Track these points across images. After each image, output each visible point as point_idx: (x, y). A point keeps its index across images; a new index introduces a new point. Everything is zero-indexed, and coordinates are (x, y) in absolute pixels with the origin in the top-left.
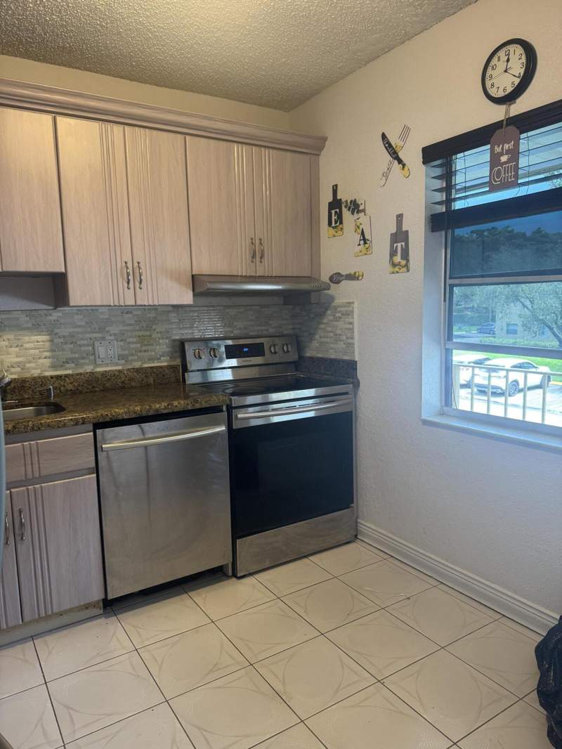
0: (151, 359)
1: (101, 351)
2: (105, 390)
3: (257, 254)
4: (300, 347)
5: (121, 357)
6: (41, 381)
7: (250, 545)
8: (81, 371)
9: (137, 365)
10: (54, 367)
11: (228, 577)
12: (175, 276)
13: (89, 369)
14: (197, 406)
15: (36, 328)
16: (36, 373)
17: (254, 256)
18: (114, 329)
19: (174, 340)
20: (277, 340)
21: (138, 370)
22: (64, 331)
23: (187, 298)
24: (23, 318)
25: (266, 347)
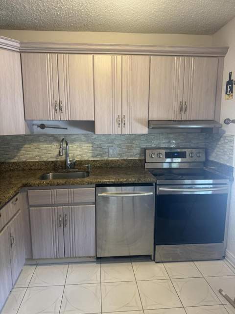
0: (131, 156)
1: (111, 151)
2: (112, 167)
3: (183, 109)
4: (207, 154)
5: (119, 154)
6: (88, 162)
7: (162, 249)
8: (102, 159)
9: (125, 158)
10: (93, 157)
11: (152, 260)
12: (140, 121)
13: (106, 158)
14: (140, 182)
15: (87, 141)
16: (86, 158)
17: (181, 110)
18: (117, 143)
19: (142, 148)
20: (194, 150)
21: (125, 160)
22: (97, 143)
23: (145, 131)
24: (83, 137)
25: (187, 154)
